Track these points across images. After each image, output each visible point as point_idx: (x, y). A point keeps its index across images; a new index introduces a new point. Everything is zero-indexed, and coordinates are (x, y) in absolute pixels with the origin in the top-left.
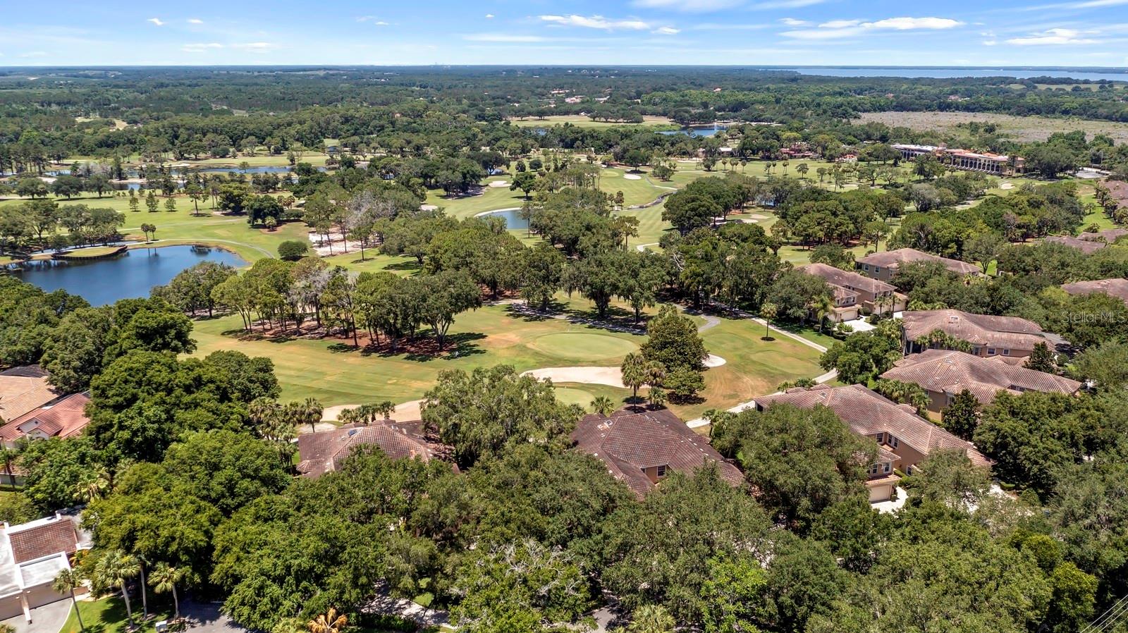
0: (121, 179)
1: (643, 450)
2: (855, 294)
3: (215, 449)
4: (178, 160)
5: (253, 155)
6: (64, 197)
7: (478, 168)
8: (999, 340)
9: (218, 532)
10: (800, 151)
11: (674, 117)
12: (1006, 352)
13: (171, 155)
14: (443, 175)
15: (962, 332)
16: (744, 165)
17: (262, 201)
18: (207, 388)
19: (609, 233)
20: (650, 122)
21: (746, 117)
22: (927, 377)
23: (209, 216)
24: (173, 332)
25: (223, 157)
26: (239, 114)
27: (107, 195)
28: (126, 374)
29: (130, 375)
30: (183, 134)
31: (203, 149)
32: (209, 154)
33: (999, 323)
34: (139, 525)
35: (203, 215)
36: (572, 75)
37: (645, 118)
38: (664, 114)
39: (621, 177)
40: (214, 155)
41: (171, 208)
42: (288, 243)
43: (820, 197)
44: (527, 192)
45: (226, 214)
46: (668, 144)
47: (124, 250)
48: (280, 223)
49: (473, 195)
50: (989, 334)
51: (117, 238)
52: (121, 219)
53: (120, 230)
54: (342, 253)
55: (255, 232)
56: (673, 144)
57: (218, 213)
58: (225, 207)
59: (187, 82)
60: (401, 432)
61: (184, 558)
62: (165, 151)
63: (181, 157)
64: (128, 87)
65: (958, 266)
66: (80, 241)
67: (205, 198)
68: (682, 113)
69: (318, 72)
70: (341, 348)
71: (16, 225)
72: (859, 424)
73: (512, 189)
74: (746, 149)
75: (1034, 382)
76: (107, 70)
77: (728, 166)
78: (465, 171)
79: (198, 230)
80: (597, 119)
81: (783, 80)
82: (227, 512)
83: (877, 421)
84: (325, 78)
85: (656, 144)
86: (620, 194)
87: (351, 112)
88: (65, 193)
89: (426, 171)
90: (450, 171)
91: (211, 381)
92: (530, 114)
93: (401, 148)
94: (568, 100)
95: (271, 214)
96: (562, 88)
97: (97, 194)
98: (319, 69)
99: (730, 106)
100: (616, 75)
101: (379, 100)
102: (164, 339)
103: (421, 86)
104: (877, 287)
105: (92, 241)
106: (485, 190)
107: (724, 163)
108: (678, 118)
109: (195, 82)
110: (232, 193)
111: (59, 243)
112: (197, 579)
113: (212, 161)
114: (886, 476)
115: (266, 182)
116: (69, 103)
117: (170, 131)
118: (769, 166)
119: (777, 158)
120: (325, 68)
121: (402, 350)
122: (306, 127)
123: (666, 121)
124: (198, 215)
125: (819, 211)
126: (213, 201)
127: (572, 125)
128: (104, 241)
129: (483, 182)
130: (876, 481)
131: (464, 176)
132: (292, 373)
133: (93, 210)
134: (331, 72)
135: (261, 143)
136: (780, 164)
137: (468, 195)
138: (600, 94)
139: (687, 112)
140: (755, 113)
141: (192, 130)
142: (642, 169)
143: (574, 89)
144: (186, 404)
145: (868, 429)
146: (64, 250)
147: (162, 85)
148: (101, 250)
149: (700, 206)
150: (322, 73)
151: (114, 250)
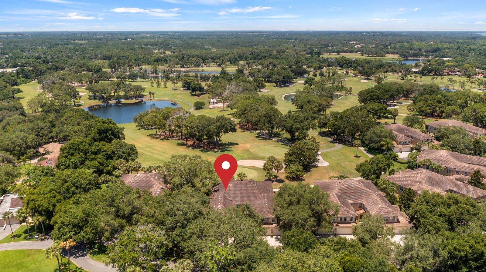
0: (156, 74)
1: (242, 197)
2: (410, 139)
3: (68, 175)
4: (181, 67)
5: (210, 67)
6: (131, 80)
7: (291, 75)
8: (462, 167)
9: (58, 206)
10: (454, 72)
11: (401, 55)
12: (466, 173)
13: (179, 66)
14: (274, 77)
15: (445, 161)
16: (421, 77)
17: (196, 85)
18: (102, 154)
19: (317, 105)
20: (389, 57)
21: (438, 55)
22: (405, 181)
23: (178, 90)
24: (110, 132)
25: (198, 67)
26: (215, 50)
27: (146, 80)
28: (71, 145)
29: (73, 146)
30: (185, 57)
31: (191, 64)
32: (193, 65)
33: (471, 159)
34: (31, 199)
35: (176, 89)
36: (365, 35)
37: (386, 55)
38: (397, 53)
39: (359, 81)
40: (195, 66)
41: (165, 86)
42: (198, 102)
43: (433, 94)
44: (311, 86)
45: (185, 90)
46: (387, 67)
47: (141, 101)
48: (202, 94)
49: (288, 86)
50: (459, 164)
51: (142, 96)
52: (143, 89)
53: (142, 93)
54: (218, 107)
55: (192, 97)
56: (389, 67)
57: (182, 89)
58: (184, 87)
59: (202, 37)
60: (154, 178)
61: (43, 213)
62: (177, 64)
63: (182, 66)
64: (179, 39)
65: (478, 130)
66: (126, 97)
67: (177, 83)
68: (405, 53)
69: (255, 34)
70: (181, 144)
71: (104, 90)
72: (350, 198)
73: (304, 84)
74: (425, 70)
75: (462, 189)
76: (176, 32)
77: (413, 78)
78: (285, 76)
79: (172, 95)
80: (364, 55)
81: (468, 38)
82: (65, 198)
83: (361, 198)
84: (257, 36)
85: (381, 67)
86: (351, 88)
87: (254, 50)
88: (132, 79)
89: (270, 75)
90: (278, 76)
91: (105, 151)
92: (333, 52)
93: (267, 65)
94: (356, 46)
95: (198, 90)
96: (356, 41)
97: (143, 80)
98: (256, 32)
99: (432, 50)
100: (385, 35)
101: (272, 45)
102: (106, 134)
103: (294, 39)
104: (424, 137)
105: (131, 97)
106: (294, 84)
107: (411, 76)
108: (403, 55)
109: (204, 37)
110: (187, 81)
111: (119, 97)
112: (48, 222)
113: (194, 68)
114: (350, 223)
115: (205, 77)
116: (155, 45)
117: (181, 56)
118: (434, 78)
119: (439, 75)
120: (259, 32)
121: (201, 147)
122: (233, 56)
123: (397, 57)
124: (174, 89)
125: (431, 100)
126: (180, 84)
127: (345, 57)
128: (136, 97)
129: (295, 80)
130: (344, 225)
131: (284, 78)
132: (156, 152)
133: (134, 86)
134: (261, 33)
135: (213, 62)
136: (439, 78)
137: (286, 86)
138: (372, 43)
139: (407, 52)
140: (443, 54)
141: (189, 56)
142: (370, 78)
143: (361, 42)
144: (91, 159)
145: (354, 201)
146: (120, 100)
147: (192, 38)
148: (134, 101)
149: (374, 95)
150: (257, 34)
151: (138, 101)
